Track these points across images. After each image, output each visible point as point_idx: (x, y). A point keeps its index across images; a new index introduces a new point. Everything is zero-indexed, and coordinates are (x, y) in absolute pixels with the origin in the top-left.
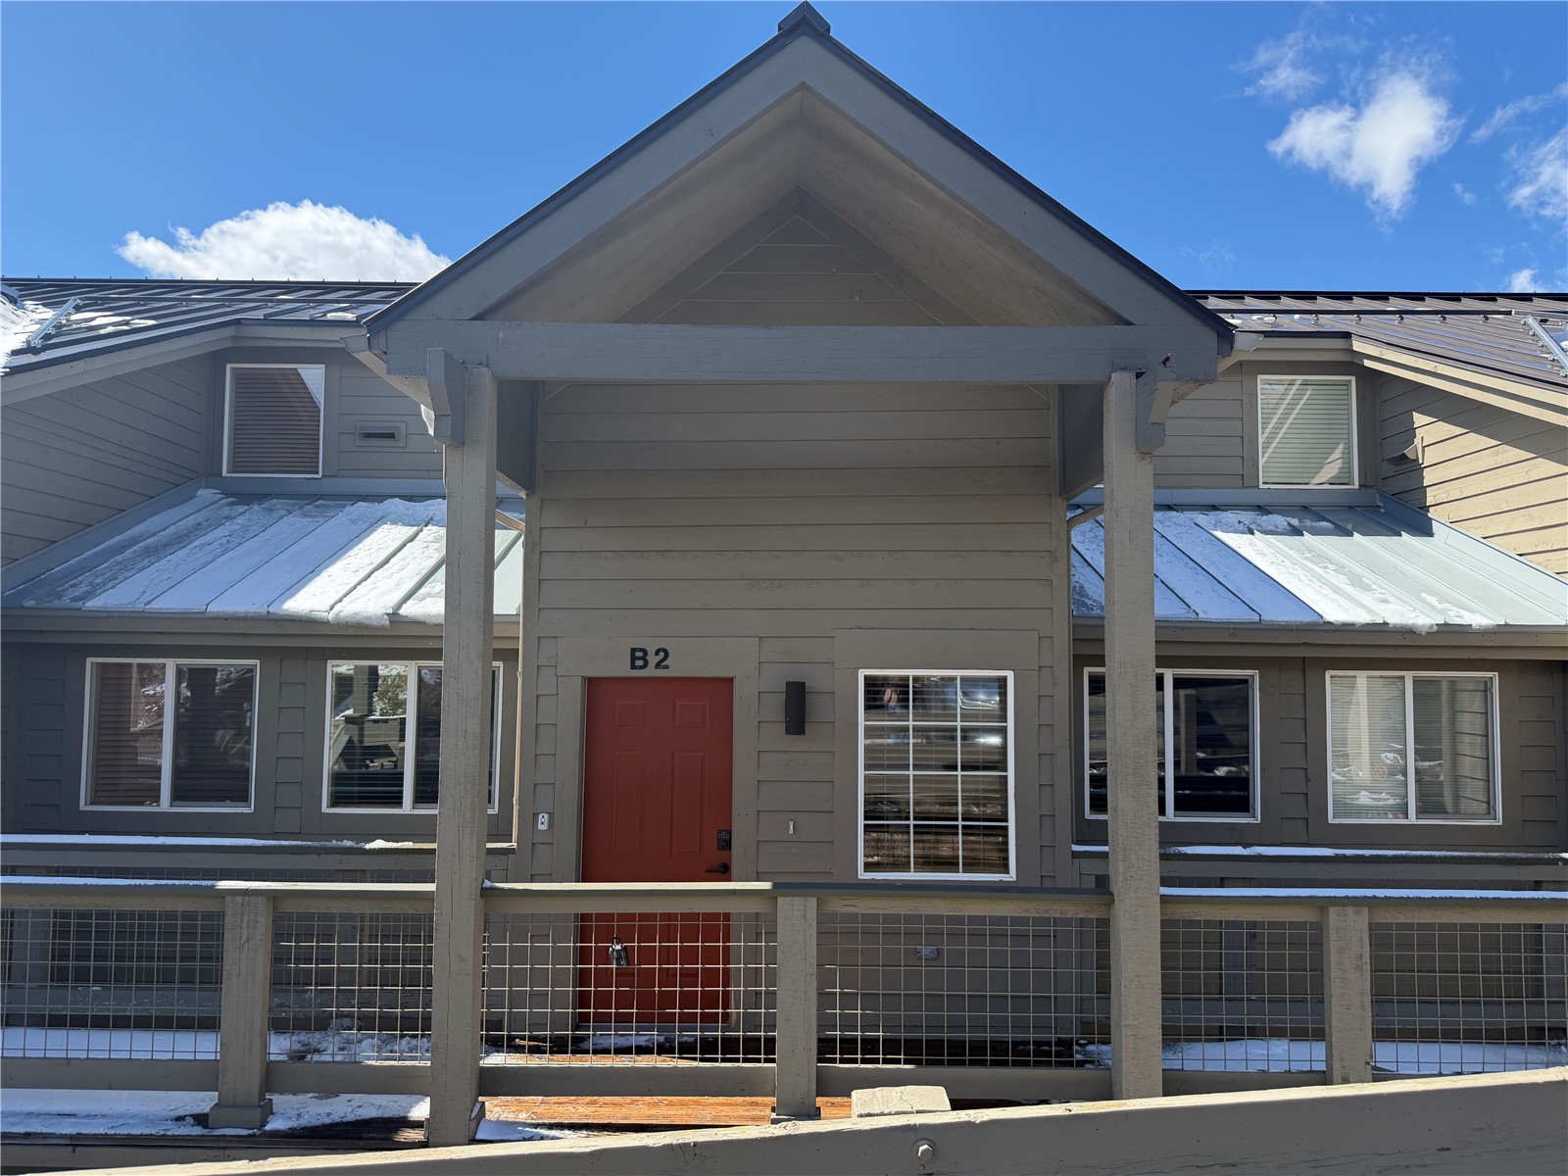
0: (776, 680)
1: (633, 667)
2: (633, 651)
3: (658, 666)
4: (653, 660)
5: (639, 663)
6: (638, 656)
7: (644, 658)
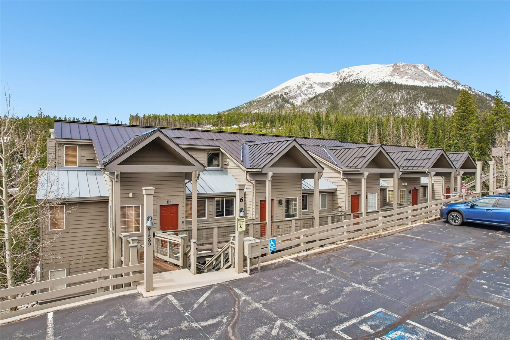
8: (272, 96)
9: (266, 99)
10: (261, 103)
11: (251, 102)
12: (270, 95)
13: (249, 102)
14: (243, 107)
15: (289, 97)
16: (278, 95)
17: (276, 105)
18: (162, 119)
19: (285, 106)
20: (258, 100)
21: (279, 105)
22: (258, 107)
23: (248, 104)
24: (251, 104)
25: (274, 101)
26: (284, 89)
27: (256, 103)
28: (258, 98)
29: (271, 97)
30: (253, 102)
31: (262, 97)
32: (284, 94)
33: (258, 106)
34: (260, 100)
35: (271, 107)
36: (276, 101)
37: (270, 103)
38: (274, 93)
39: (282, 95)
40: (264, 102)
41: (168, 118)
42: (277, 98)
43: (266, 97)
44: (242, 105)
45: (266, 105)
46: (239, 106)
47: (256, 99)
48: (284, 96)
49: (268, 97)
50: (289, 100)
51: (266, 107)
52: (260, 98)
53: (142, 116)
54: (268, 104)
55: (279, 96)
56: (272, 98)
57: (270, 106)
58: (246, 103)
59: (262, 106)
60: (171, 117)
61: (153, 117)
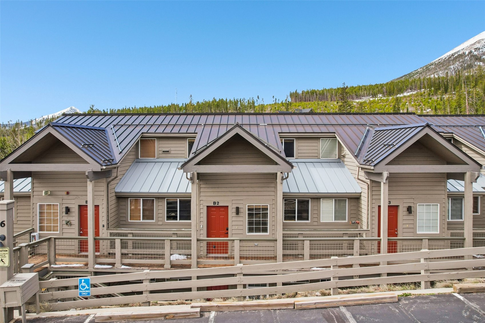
0: (235, 206)
1: (214, 204)
2: (214, 202)
3: (217, 204)
4: (217, 203)
5: (215, 204)
6: (214, 203)
7: (215, 203)
8: (456, 55)
9: (447, 59)
10: (441, 66)
11: (427, 65)
12: (453, 55)
13: (425, 66)
14: (417, 72)
15: (481, 53)
16: (464, 53)
17: (461, 66)
18: (319, 94)
19: (475, 65)
20: (436, 62)
21: (466, 65)
22: (436, 71)
23: (423, 68)
24: (427, 68)
25: (459, 61)
26: (474, 44)
27: (433, 67)
28: (437, 60)
29: (454, 57)
30: (430, 66)
31: (442, 58)
32: (473, 51)
33: (436, 69)
34: (439, 62)
35: (454, 69)
36: (461, 60)
37: (453, 64)
38: (459, 51)
39: (471, 52)
40: (445, 64)
41: (325, 92)
42: (463, 57)
43: (447, 58)
44: (416, 71)
45: (448, 67)
46: (412, 72)
47: (433, 61)
48: (473, 53)
49: (451, 57)
50: (481, 57)
51: (447, 69)
52: (440, 59)
53: (301, 92)
54: (450, 65)
55: (467, 53)
56: (456, 57)
57: (453, 67)
58: (421, 68)
59: (442, 68)
60: (328, 91)
61: (310, 92)
